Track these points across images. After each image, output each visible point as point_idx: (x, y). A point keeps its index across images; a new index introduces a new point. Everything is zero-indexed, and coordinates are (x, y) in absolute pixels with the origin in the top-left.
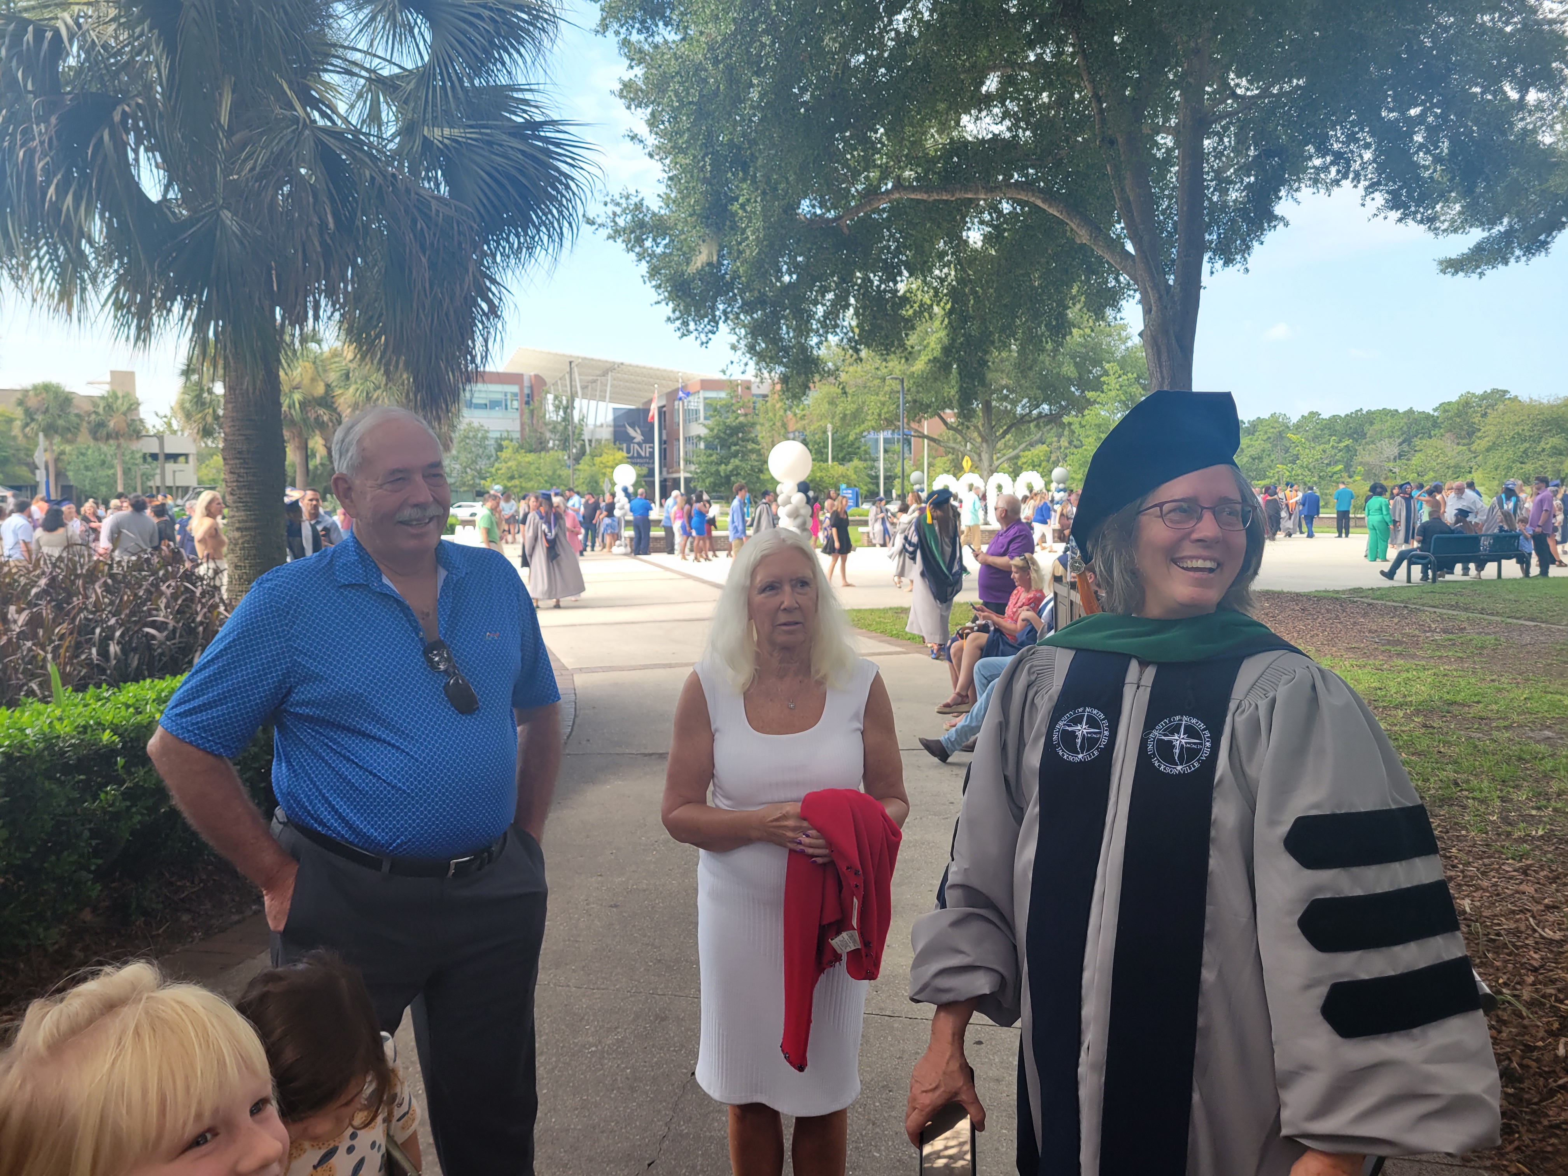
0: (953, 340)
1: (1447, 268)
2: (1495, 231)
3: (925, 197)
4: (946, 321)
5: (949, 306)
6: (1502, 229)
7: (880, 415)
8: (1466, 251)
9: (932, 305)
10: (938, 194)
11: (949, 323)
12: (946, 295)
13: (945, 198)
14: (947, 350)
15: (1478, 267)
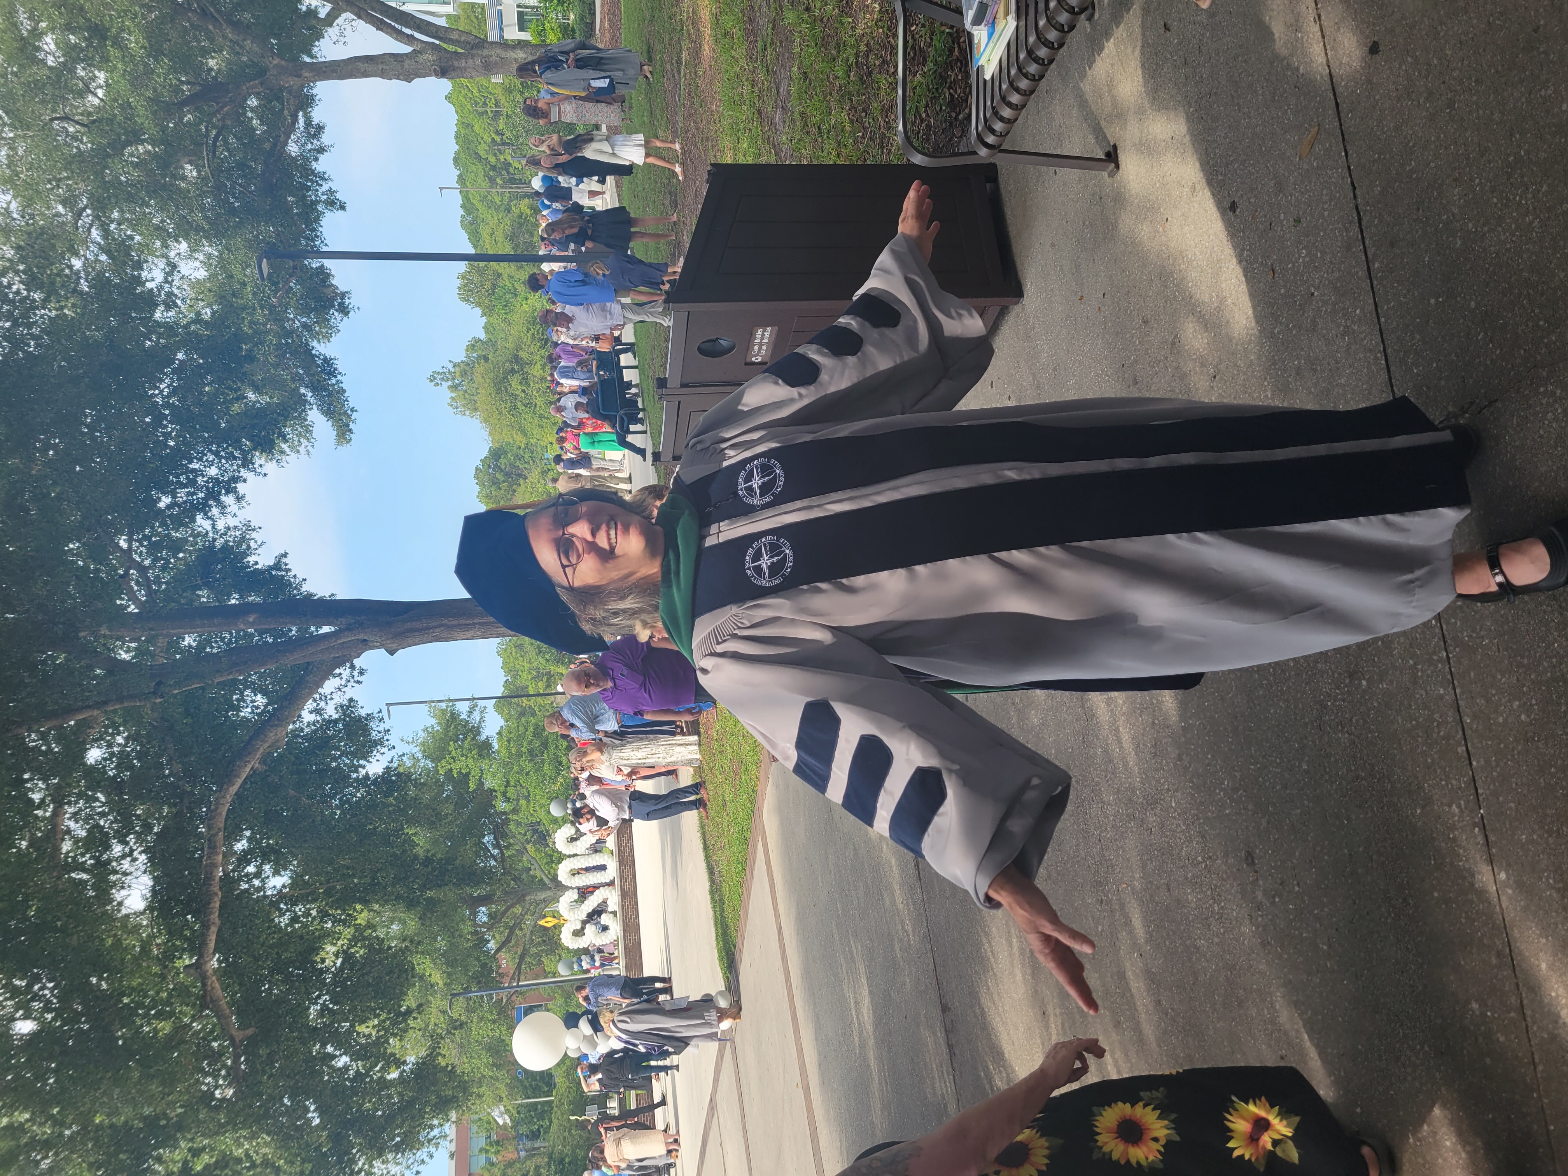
0: (398, 897)
1: (345, 438)
2: (312, 400)
3: (214, 929)
4: (376, 907)
5: (358, 907)
6: (310, 394)
7: (494, 1022)
8: (330, 423)
9: (355, 925)
10: (211, 913)
11: (377, 902)
12: (344, 910)
13: (217, 905)
14: (411, 904)
15: (345, 413)
